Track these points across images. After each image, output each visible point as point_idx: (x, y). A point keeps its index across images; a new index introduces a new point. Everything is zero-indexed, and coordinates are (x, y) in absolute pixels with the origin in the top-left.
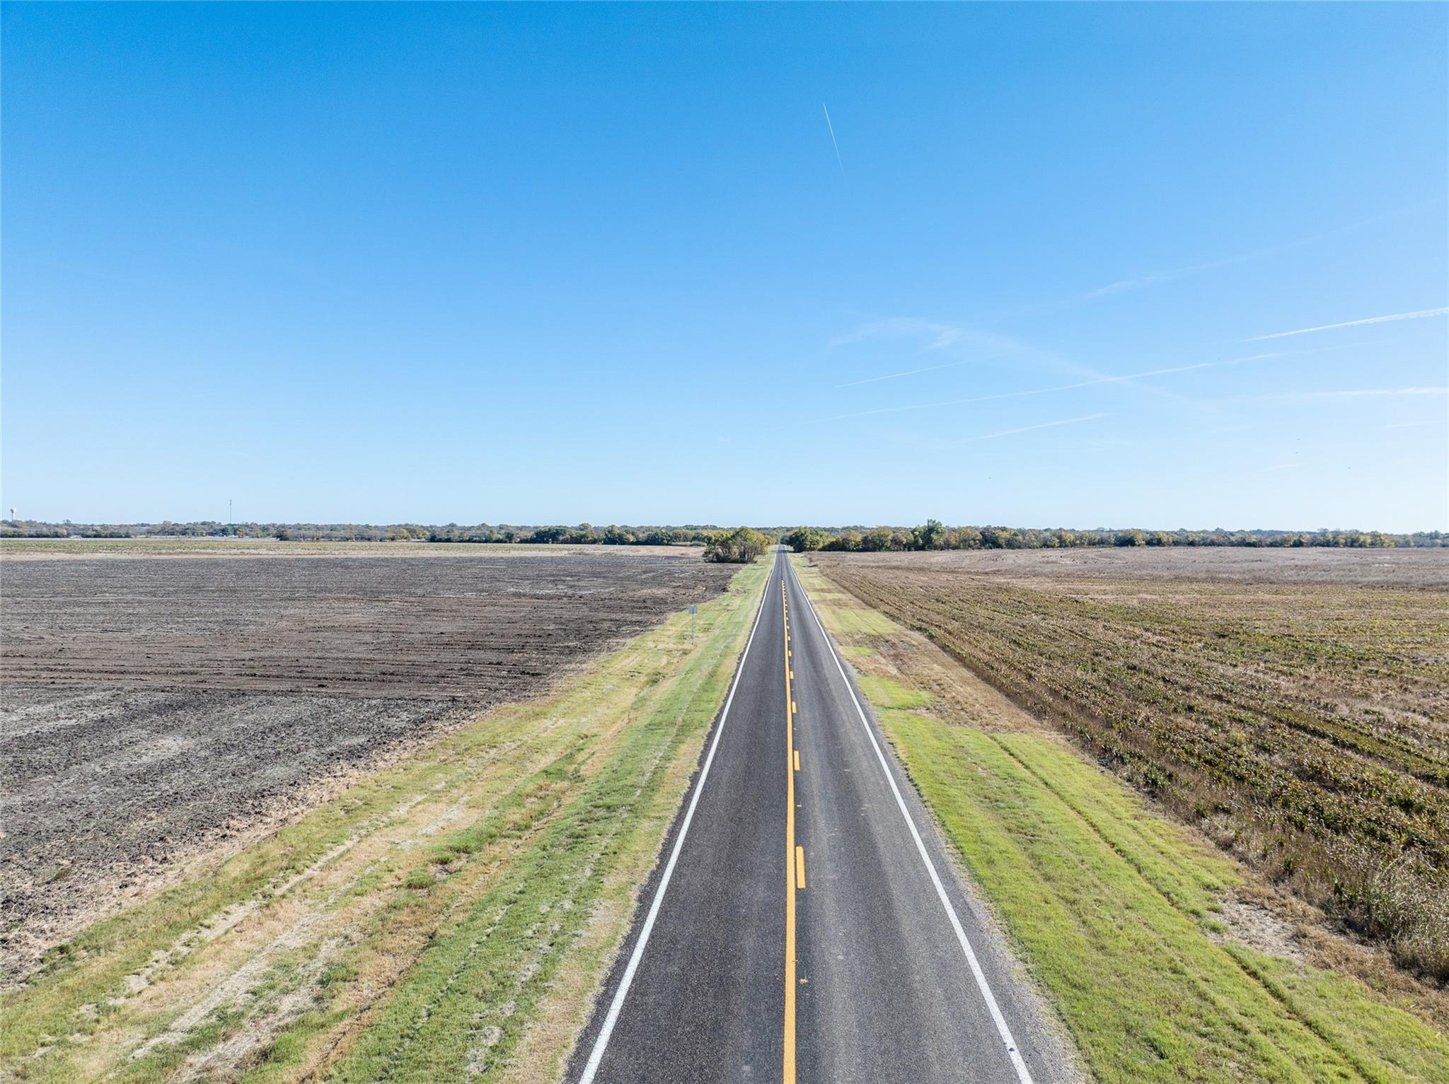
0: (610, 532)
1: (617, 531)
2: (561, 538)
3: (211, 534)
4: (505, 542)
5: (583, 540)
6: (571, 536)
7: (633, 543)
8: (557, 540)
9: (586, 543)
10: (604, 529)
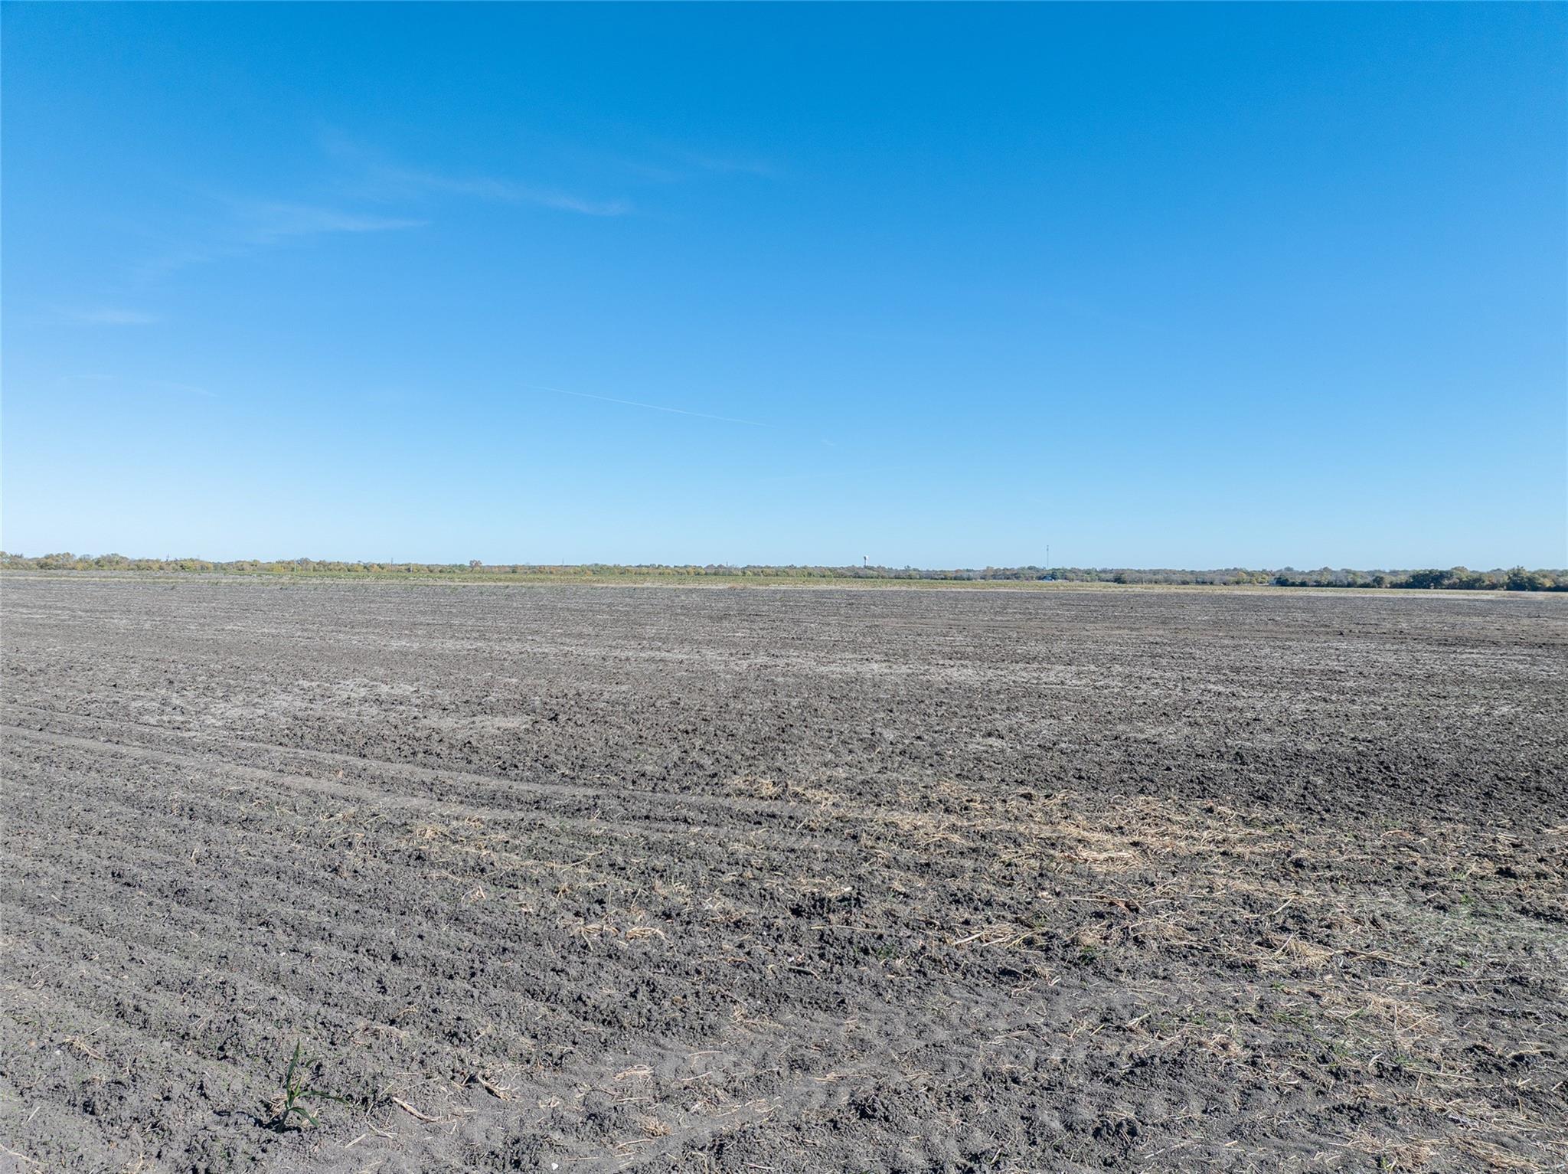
0: (1515, 575)
1: (1525, 575)
2: (1446, 582)
3: (1039, 578)
4: (1373, 587)
5: (1477, 585)
6: (1461, 580)
7: (1550, 589)
8: (1442, 585)
9: (1481, 588)
10: (1507, 573)
